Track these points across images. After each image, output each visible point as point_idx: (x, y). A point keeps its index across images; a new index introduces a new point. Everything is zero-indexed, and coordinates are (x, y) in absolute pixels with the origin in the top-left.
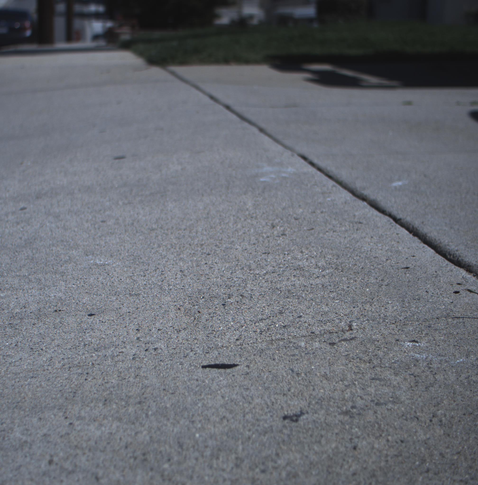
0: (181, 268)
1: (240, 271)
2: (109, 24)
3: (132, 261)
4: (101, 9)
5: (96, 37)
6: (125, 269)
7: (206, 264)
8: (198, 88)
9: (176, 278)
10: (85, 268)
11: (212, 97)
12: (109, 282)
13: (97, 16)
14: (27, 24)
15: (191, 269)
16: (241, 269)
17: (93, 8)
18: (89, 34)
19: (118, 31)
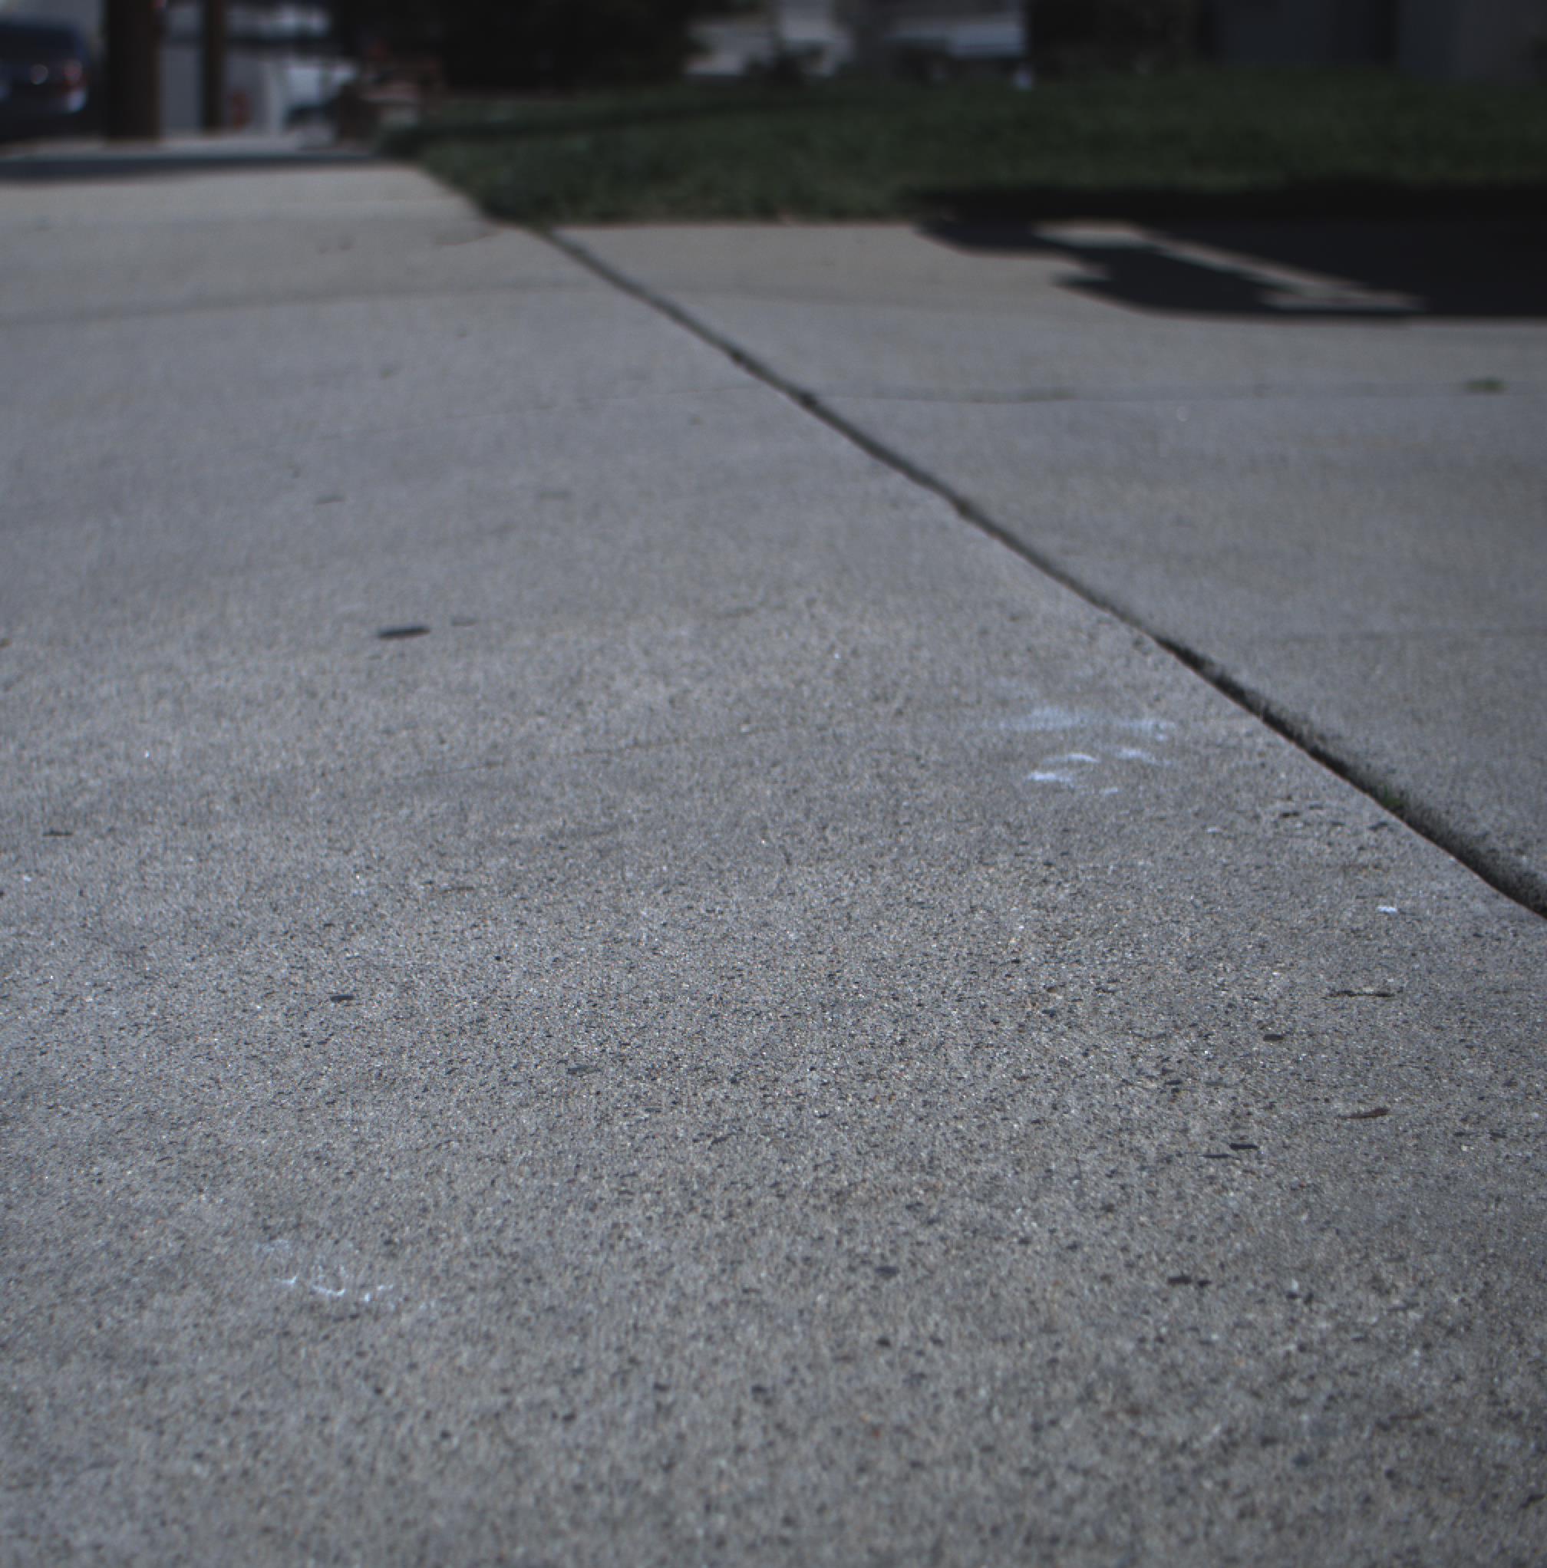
0: (757, 1372)
1: (1077, 1411)
2: (342, 73)
3: (495, 1297)
4: (316, 22)
5: (299, 115)
6: (465, 1354)
7: (884, 1343)
8: (677, 315)
9: (740, 1450)
10: (259, 1333)
11: (738, 356)
12: (382, 1454)
13: (302, 45)
14: (73, 70)
15: (810, 1379)
16: (1080, 1400)
17: (289, 20)
18: (276, 104)
19: (376, 96)
